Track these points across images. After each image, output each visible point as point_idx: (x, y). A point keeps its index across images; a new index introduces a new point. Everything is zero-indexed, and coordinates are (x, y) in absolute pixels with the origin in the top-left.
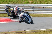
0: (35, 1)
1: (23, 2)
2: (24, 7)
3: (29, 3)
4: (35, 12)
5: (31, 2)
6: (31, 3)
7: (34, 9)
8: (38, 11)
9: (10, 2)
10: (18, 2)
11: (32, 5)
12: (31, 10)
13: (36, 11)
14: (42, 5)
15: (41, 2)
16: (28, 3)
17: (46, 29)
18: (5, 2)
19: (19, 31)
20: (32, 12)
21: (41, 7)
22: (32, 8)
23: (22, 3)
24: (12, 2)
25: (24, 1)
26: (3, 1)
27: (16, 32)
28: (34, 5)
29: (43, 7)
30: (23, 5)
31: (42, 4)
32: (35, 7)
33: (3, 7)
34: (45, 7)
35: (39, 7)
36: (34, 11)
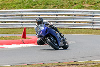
0: (95, 4)
1: (73, 6)
2: (75, 16)
3: (84, 7)
5: (87, 6)
6: (89, 9)
9: (47, 6)
10: (63, 6)
12: (88, 22)
16: (82, 7)
18: (38, 5)
19: (65, 62)
22: (91, 18)
23: (72, 8)
24: (52, 6)
25: (76, 4)
26: (34, 4)
27: (60, 64)
28: (94, 12)
30: (74, 11)
33: (34, 15)
36: (93, 23)
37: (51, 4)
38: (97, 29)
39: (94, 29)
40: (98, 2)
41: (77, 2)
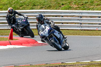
0: (83, 4)
1: (60, 6)
2: (62, 17)
5: (75, 6)
8: (90, 24)
9: (34, 7)
10: (50, 7)
11: (78, 13)
12: (76, 23)
15: (95, 7)
16: (70, 8)
18: (25, 6)
20: (78, 26)
22: (78, 19)
23: (59, 9)
24: (39, 7)
25: (63, 5)
26: (21, 5)
28: (82, 13)
30: (61, 12)
31: (97, 10)
35: (91, 17)
36: (81, 24)
37: (38, 5)
38: (84, 30)
39: (82, 30)
40: (86, 3)
41: (64, 3)
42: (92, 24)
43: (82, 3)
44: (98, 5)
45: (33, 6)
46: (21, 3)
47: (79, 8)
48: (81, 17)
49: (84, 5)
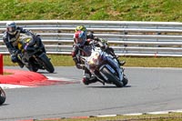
0: (129, 10)
3: (108, 16)
4: (129, 50)
5: (115, 14)
7: (127, 38)
8: (142, 45)
9: (42, 15)
10: (69, 15)
11: (121, 25)
13: (133, 45)
14: (154, 25)
15: (151, 15)
16: (106, 17)
17: (167, 112)
19: (73, 116)
21: (152, 33)
22: (121, 37)
25: (93, 10)
28: (127, 25)
29: (160, 34)
30: (90, 25)
32: (129, 31)
34: (166, 33)
35: (144, 33)
36: (126, 45)
37: (48, 11)
38: (132, 57)
39: (128, 56)
40: (135, 7)
41: (95, 7)
42: (146, 46)
43: (127, 8)
44: (157, 11)
45: (40, 13)
46: (18, 8)
47: (122, 17)
48: (126, 33)
49: (131, 12)
